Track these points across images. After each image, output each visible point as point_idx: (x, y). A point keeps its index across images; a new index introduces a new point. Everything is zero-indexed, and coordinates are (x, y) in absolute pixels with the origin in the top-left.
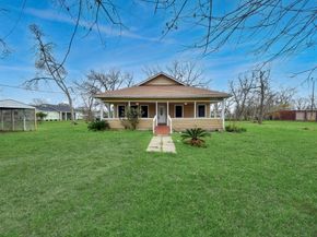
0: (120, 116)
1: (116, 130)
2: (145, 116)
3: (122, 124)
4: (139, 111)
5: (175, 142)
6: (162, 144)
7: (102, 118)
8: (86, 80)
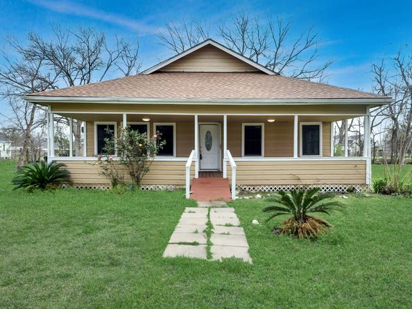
0: (101, 151)
1: (88, 188)
2: (167, 151)
3: (105, 172)
4: (151, 138)
5: (245, 224)
6: (209, 232)
7: (52, 157)
8: (20, 59)
